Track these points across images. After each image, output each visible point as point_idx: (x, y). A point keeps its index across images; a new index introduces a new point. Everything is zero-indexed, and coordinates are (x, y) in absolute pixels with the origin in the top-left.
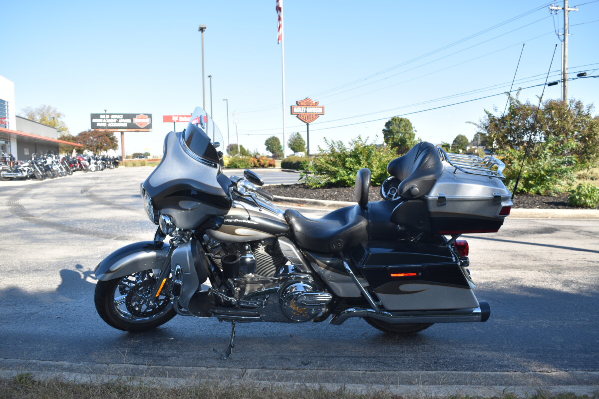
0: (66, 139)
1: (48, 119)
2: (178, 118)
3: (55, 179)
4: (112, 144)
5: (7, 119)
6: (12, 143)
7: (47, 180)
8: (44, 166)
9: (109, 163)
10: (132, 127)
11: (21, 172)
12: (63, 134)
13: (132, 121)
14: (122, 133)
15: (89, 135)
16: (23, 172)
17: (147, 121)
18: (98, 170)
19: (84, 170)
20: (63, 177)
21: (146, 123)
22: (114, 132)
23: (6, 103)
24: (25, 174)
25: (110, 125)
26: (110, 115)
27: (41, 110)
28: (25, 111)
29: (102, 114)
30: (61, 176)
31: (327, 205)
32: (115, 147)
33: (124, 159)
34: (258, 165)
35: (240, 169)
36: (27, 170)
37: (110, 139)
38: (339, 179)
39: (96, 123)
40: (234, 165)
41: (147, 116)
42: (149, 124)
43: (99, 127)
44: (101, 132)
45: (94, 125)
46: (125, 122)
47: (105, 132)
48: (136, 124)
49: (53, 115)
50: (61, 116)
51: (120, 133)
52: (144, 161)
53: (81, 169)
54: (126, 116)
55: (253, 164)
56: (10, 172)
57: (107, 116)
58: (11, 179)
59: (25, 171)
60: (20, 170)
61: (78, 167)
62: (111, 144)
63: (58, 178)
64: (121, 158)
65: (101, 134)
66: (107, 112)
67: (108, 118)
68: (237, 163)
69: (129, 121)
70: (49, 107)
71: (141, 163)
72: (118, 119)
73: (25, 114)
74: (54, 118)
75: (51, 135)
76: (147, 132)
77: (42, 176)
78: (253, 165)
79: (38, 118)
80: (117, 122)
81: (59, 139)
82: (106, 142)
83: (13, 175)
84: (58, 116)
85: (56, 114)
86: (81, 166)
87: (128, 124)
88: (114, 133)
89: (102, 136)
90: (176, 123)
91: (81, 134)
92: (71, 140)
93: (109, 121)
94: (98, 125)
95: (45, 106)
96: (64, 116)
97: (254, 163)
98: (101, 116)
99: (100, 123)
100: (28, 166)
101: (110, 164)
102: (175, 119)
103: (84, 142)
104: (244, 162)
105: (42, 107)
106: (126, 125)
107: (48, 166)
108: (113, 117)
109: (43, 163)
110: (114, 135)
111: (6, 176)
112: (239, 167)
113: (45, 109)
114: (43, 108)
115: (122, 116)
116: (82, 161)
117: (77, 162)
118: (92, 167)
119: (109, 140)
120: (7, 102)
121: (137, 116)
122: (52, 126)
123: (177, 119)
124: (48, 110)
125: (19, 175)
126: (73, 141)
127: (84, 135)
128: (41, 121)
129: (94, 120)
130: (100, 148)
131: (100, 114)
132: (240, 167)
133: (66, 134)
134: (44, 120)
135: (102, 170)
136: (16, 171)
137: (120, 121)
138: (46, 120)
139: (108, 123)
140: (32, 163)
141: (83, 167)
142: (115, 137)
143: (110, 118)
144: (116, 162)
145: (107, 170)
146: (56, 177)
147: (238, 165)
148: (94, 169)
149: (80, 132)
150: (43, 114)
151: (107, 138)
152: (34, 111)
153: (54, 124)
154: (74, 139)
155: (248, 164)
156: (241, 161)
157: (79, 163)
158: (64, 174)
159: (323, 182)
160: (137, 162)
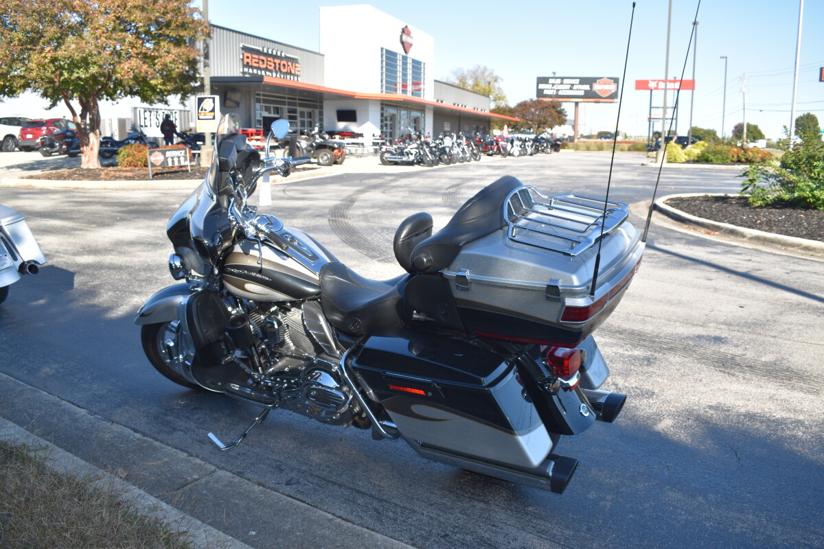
0: (501, 112)
1: (483, 84)
2: (657, 84)
3: (451, 165)
4: (560, 118)
5: (422, 84)
6: (426, 115)
7: (441, 166)
8: (439, 148)
9: (545, 145)
10: (591, 96)
11: (408, 155)
12: (499, 105)
13: (591, 87)
14: (577, 104)
15: (530, 106)
16: (410, 156)
17: (612, 88)
18: (525, 155)
19: (503, 155)
20: (465, 163)
21: (610, 90)
22: (563, 102)
23: (422, 64)
24: (412, 158)
25: (561, 93)
26: (562, 79)
27: (475, 73)
28: (455, 73)
29: (552, 78)
30: (462, 162)
31: (749, 236)
32: (562, 122)
33: (576, 140)
34: (743, 160)
35: (713, 164)
36: (415, 153)
37: (557, 112)
38: (796, 194)
39: (543, 90)
40: (706, 158)
41: (612, 81)
42: (614, 91)
43: (546, 96)
44: (545, 102)
45: (540, 93)
46: (581, 89)
47: (552, 102)
48: (597, 91)
49: (488, 80)
50: (499, 80)
51: (574, 104)
52: (602, 143)
53: (499, 152)
54: (583, 81)
55: (736, 157)
56: (394, 155)
57: (557, 80)
58: (396, 163)
59: (412, 154)
60: (406, 152)
61: (495, 150)
62: (557, 119)
63: (458, 164)
64: (571, 139)
65: (545, 105)
66: (556, 75)
67: (560, 82)
68: (709, 155)
69: (587, 87)
70: (485, 69)
71: (598, 147)
72: (572, 85)
73: (456, 77)
74: (489, 83)
75: (483, 107)
76: (611, 102)
77: (432, 161)
78: (735, 159)
79: (470, 82)
80: (571, 89)
81: (492, 111)
82: (551, 115)
83: (398, 158)
84: (496, 81)
85: (492, 78)
86: (499, 149)
87: (586, 91)
88: (563, 104)
89: (546, 108)
90: (653, 91)
91: (520, 105)
92: (507, 113)
93: (560, 87)
94: (546, 92)
95: (479, 67)
96: (502, 80)
97: (738, 156)
98: (550, 80)
99: (548, 89)
100: (416, 148)
101: (547, 146)
102: (652, 85)
103: (523, 115)
104: (721, 154)
105: (476, 68)
106: (582, 93)
107: (444, 148)
108: (566, 81)
109: (438, 144)
110: (562, 108)
111: (389, 159)
112: (711, 161)
113: (479, 71)
114: (477, 70)
115: (578, 80)
116: (500, 143)
117: (495, 144)
118: (516, 150)
119: (555, 114)
120: (424, 64)
121: (598, 81)
122: (486, 94)
123: (656, 86)
124: (483, 72)
125: (405, 159)
126: (509, 114)
127: (523, 106)
128: (473, 88)
129: (541, 86)
130: (542, 124)
131: (549, 78)
132: (714, 161)
133: (502, 104)
134: (477, 85)
135: (531, 155)
136: (402, 154)
137: (575, 87)
138: (480, 85)
139: (558, 90)
140: (422, 144)
141: (502, 150)
142: (563, 110)
143: (562, 83)
144: (556, 145)
145: (540, 156)
146: (455, 163)
147: (711, 157)
148: (516, 153)
149: (519, 102)
150: (477, 78)
151: (553, 111)
152: (466, 74)
153: (489, 91)
154: (511, 111)
155: (727, 158)
156: (715, 153)
157: (497, 144)
158: (468, 159)
159: (771, 197)
160: (593, 144)
